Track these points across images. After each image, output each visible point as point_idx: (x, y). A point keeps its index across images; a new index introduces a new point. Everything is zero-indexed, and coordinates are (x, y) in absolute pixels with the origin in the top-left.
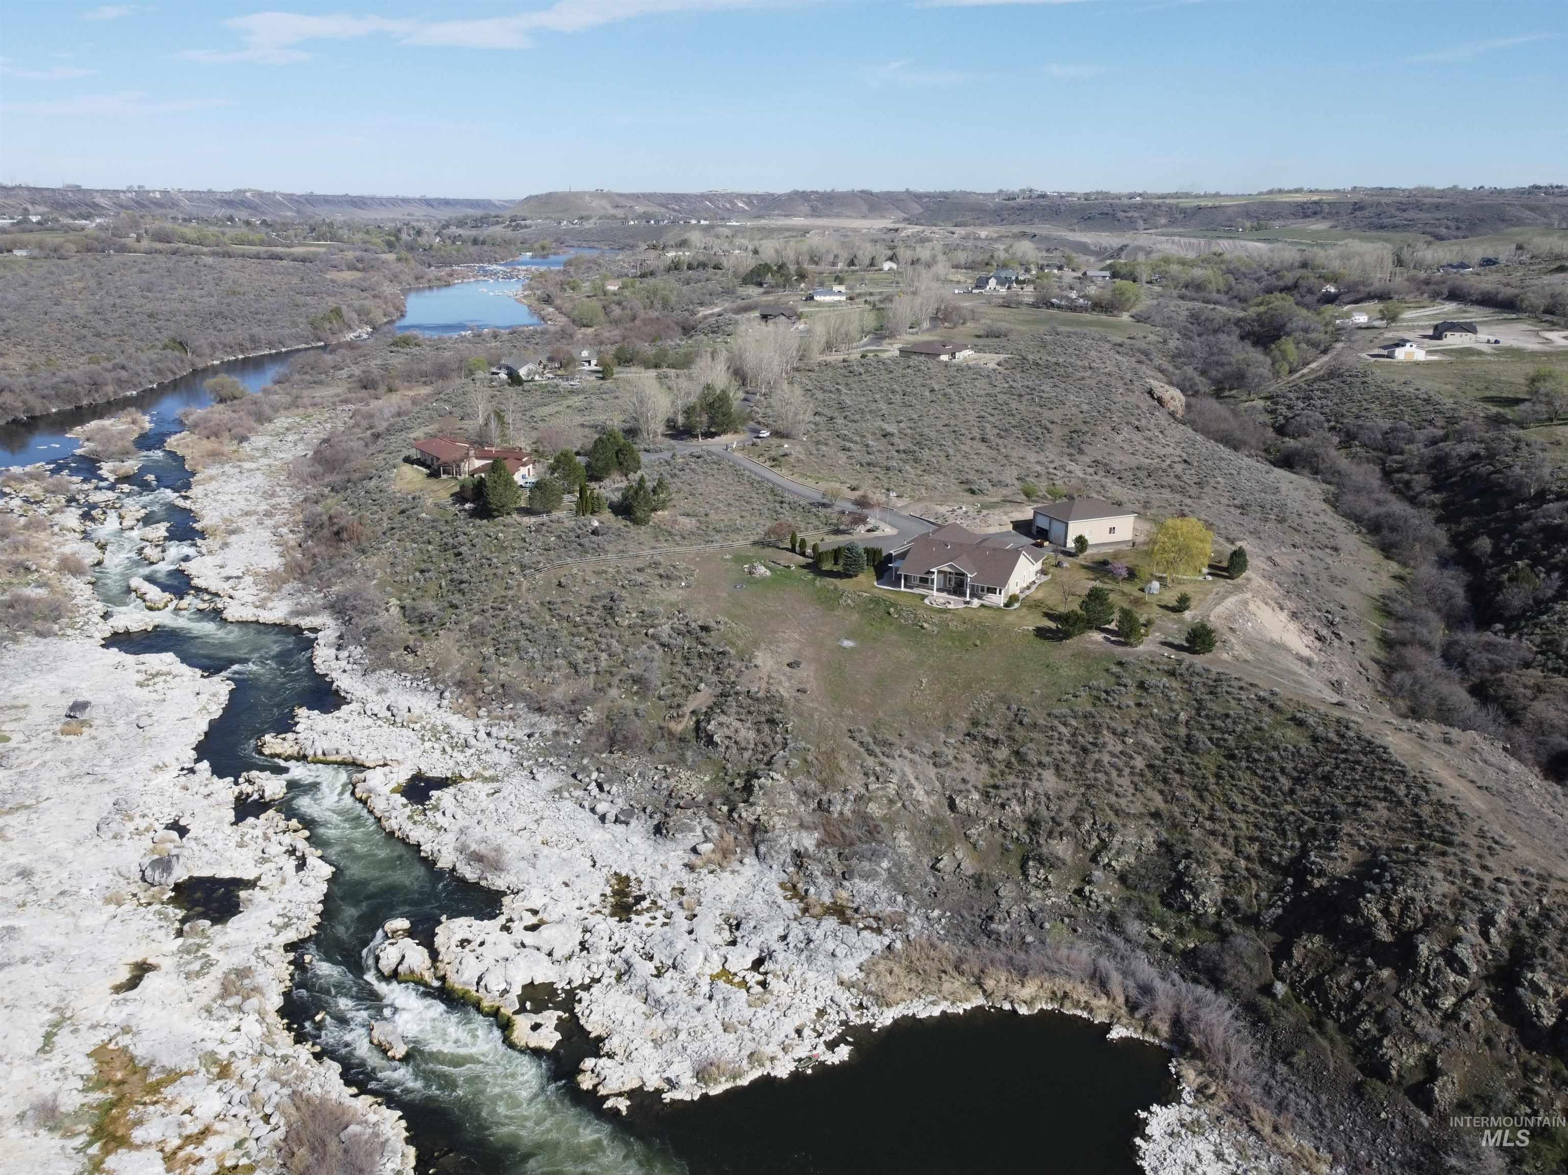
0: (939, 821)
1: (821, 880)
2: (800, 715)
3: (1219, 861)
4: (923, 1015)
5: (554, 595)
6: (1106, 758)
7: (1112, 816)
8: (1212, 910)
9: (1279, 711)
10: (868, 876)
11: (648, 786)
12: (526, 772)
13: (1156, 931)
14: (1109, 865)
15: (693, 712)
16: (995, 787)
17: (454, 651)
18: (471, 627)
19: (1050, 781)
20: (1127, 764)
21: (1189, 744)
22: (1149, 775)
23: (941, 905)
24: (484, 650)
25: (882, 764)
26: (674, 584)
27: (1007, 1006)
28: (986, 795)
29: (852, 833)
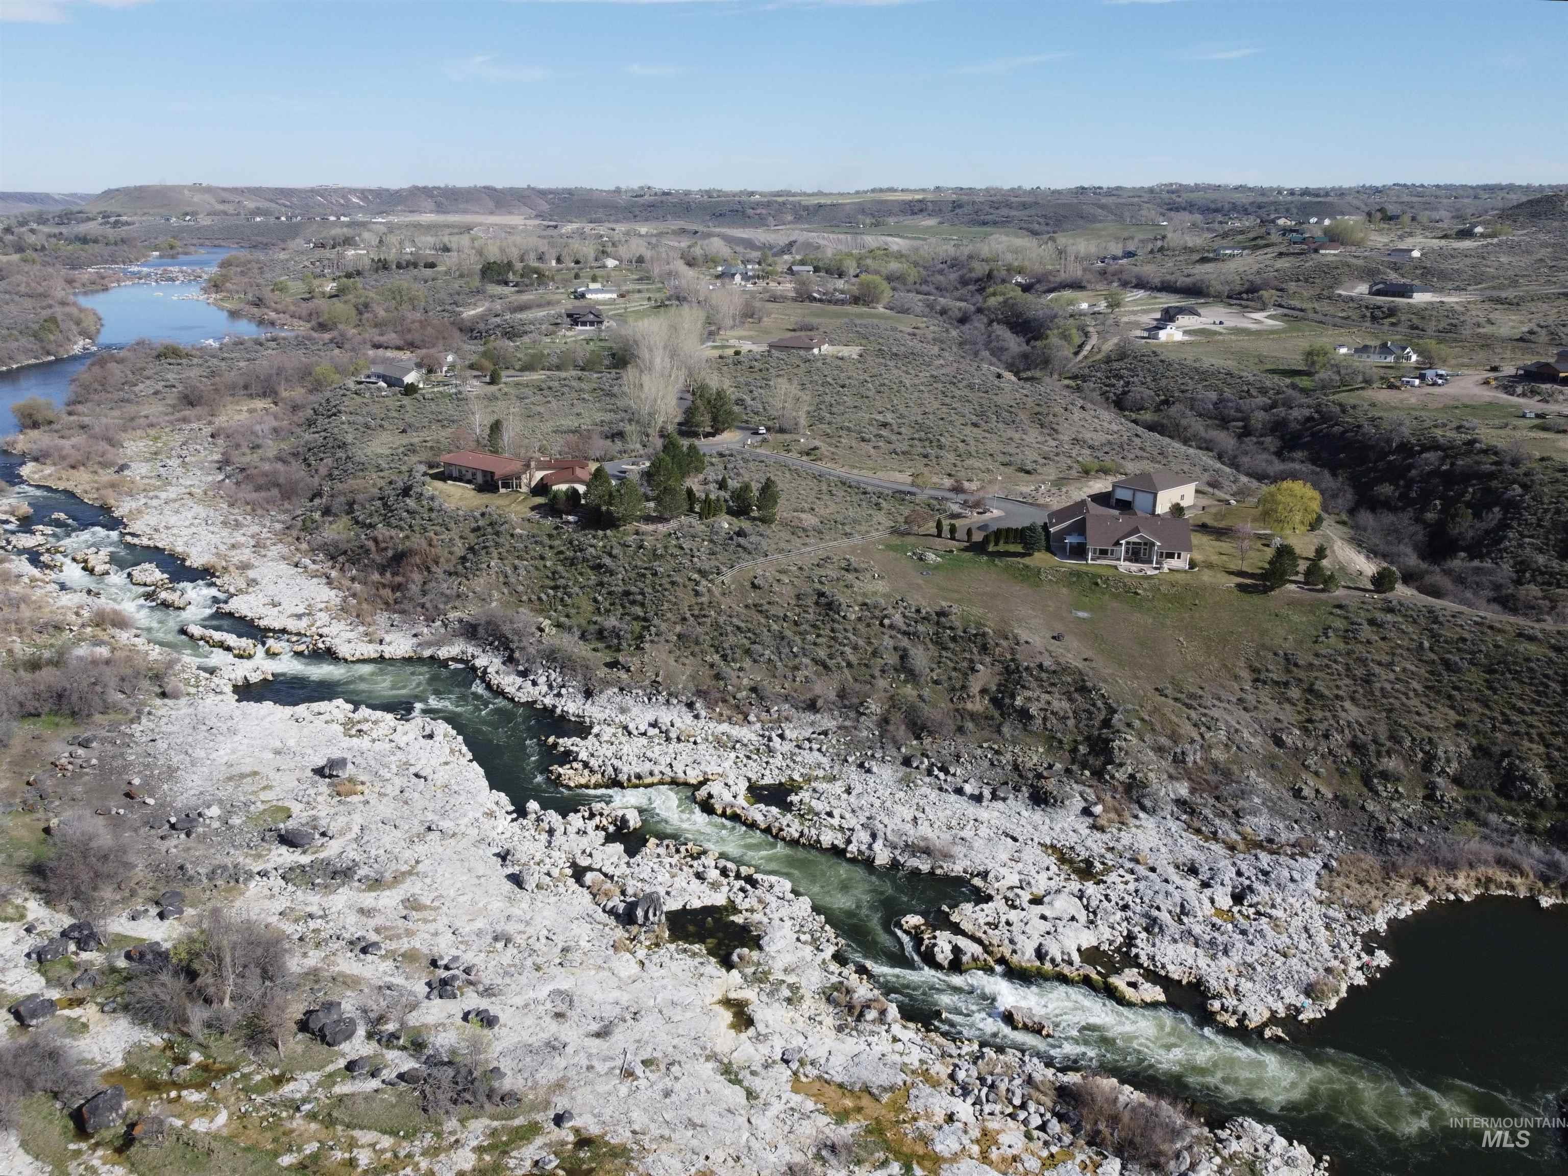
0: (1275, 757)
1: (1217, 821)
2: (1105, 681)
3: (1537, 755)
4: (1402, 916)
5: (753, 597)
6: (1388, 687)
7: (1426, 734)
8: (1550, 795)
9: (1500, 631)
10: (1254, 813)
11: (986, 764)
12: (854, 768)
13: (1510, 818)
14: (1443, 771)
15: (984, 691)
16: (1310, 721)
17: (672, 662)
18: (679, 636)
19: (1352, 713)
20: (1408, 688)
21: (1448, 665)
22: (1432, 695)
23: (1329, 826)
24: (708, 658)
25: (1205, 715)
26: (868, 576)
27: (1452, 897)
28: (1305, 730)
29: (1213, 778)
